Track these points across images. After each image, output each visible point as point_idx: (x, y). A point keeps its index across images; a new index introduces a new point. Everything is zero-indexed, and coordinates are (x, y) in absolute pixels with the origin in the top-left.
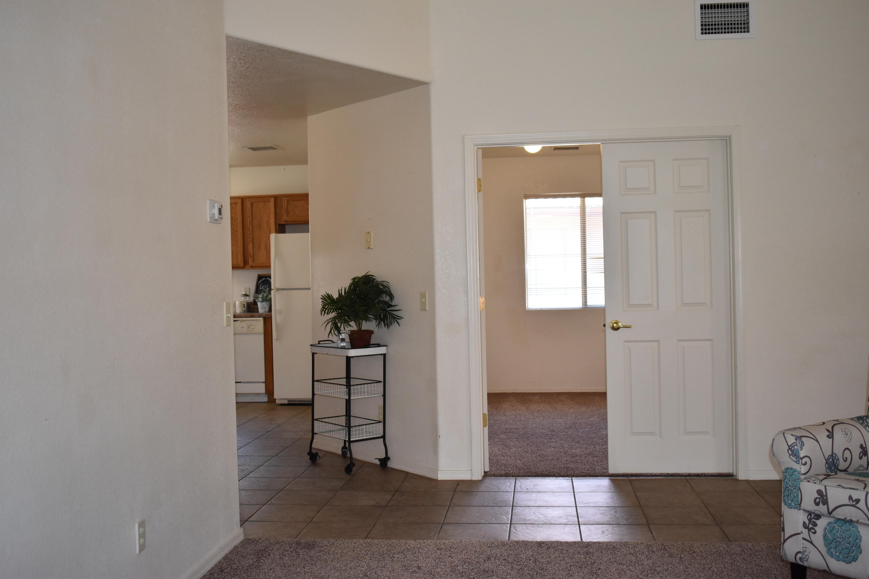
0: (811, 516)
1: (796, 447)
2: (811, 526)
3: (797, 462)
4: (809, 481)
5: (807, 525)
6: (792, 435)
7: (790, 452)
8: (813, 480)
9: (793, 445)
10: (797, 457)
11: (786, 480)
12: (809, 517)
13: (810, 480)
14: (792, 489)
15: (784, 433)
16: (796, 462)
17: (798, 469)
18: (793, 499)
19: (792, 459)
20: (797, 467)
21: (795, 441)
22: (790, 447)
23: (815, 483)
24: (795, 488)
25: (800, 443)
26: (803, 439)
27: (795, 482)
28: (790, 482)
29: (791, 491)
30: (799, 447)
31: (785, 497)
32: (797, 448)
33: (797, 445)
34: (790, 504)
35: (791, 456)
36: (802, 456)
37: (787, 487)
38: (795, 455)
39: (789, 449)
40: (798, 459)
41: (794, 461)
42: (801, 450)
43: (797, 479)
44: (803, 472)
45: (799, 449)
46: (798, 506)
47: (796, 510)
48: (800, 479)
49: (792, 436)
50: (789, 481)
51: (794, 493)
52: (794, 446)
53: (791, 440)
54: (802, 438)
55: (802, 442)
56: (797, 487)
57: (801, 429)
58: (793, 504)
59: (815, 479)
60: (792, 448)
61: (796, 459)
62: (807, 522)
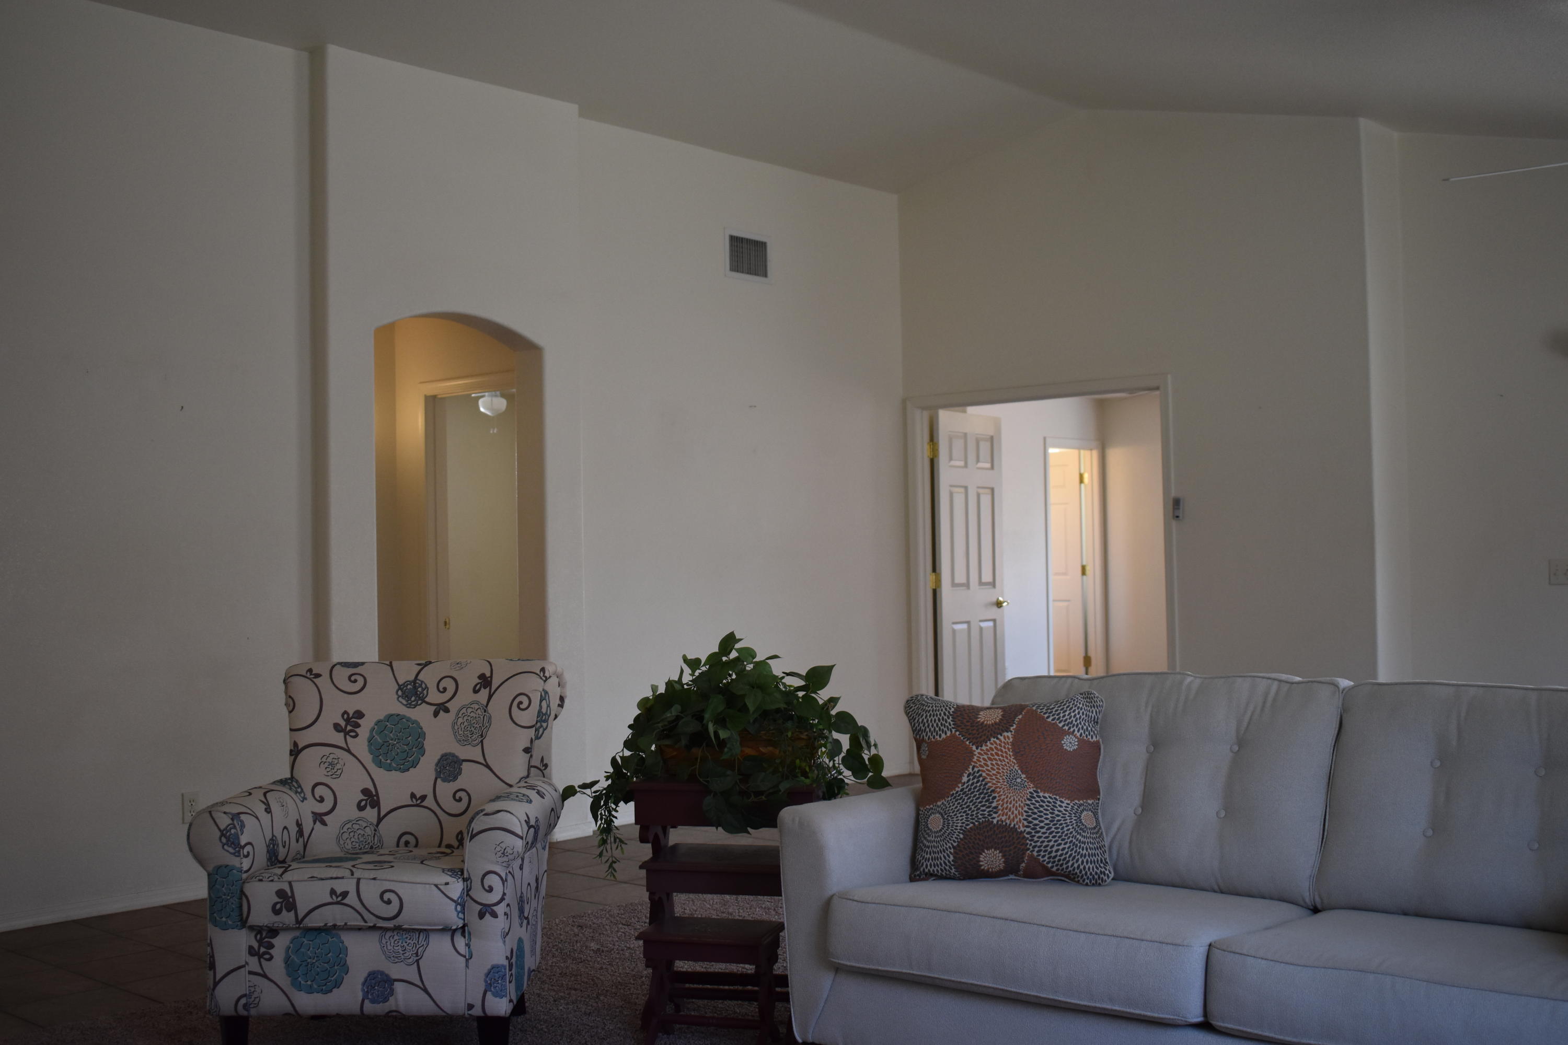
0: (261, 935)
1: (233, 831)
2: (262, 950)
3: (237, 854)
4: (261, 880)
5: (257, 949)
6: (225, 813)
7: (224, 840)
8: (267, 877)
9: (228, 829)
10: (235, 845)
11: (216, 886)
12: (259, 937)
13: (261, 878)
14: (229, 898)
15: (210, 812)
16: (233, 854)
17: (238, 865)
18: (230, 914)
19: (228, 851)
20: (234, 861)
21: (230, 822)
22: (224, 832)
23: (272, 881)
24: (233, 895)
25: (240, 823)
26: (243, 817)
27: (234, 886)
28: (223, 889)
29: (226, 901)
30: (239, 830)
31: (215, 915)
32: (235, 832)
33: (235, 827)
34: (225, 923)
35: (226, 847)
36: (243, 843)
37: (218, 898)
38: (233, 843)
39: (222, 835)
40: (237, 849)
41: (231, 853)
42: (242, 835)
43: (236, 881)
44: (245, 869)
45: (240, 833)
46: (243, 923)
47: (235, 930)
48: (241, 880)
49: (224, 815)
50: (223, 887)
51: (232, 904)
52: (230, 830)
53: (224, 821)
54: (241, 815)
55: (242, 822)
56: (236, 894)
57: (232, 804)
58: (230, 923)
59: (270, 875)
60: (227, 833)
61: (234, 849)
62: (256, 945)
